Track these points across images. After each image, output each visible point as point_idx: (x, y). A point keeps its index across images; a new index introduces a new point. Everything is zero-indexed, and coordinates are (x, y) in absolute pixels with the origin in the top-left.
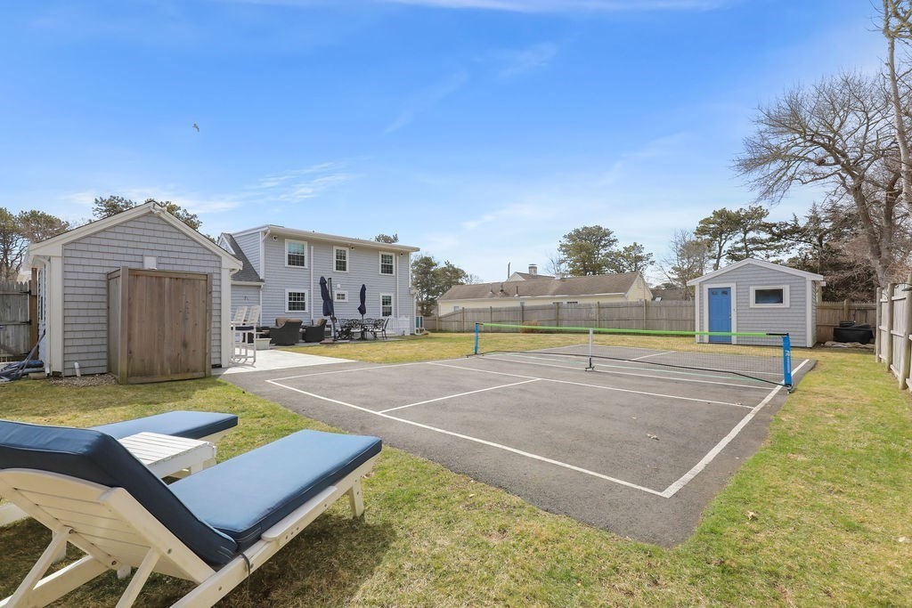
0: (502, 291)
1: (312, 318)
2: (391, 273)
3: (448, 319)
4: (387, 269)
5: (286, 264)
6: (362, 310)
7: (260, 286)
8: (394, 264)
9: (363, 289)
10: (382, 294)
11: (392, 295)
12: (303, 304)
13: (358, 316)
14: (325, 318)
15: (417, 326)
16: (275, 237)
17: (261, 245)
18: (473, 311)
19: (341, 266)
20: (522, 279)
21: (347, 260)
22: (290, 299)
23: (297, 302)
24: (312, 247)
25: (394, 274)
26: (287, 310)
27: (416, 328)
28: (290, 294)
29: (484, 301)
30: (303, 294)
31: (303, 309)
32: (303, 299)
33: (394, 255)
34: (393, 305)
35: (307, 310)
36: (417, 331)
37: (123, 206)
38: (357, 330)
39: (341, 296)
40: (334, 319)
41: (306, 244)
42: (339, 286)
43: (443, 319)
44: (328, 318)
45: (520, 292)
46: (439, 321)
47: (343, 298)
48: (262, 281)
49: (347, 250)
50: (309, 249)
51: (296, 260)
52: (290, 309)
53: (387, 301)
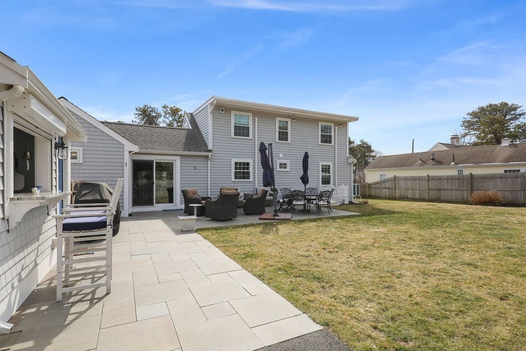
0: (433, 159)
1: (256, 187)
2: (330, 142)
3: (377, 186)
4: (326, 139)
5: (233, 135)
6: (305, 180)
7: (208, 156)
8: (333, 134)
9: (306, 157)
10: (321, 163)
11: (331, 164)
12: (248, 173)
13: (301, 187)
14: (266, 189)
15: (354, 194)
16: (222, 108)
17: (210, 118)
18: (406, 179)
19: (283, 136)
20: (445, 148)
21: (289, 131)
22: (236, 168)
23: (242, 171)
24: (257, 119)
25: (333, 144)
26: (233, 179)
27: (353, 196)
28: (236, 163)
29: (414, 169)
30: (248, 164)
31: (248, 178)
32: (248, 169)
33: (332, 125)
34: (331, 174)
35: (251, 179)
36: (354, 198)
37: (150, 111)
38: (299, 203)
39: (283, 166)
40: (275, 190)
41: (251, 115)
42: (281, 155)
43: (373, 186)
44: (268, 189)
45: (457, 160)
46: (369, 187)
47: (285, 168)
48: (210, 151)
49: (289, 120)
50: (254, 120)
51: (242, 131)
52: (236, 178)
53: (326, 169)
